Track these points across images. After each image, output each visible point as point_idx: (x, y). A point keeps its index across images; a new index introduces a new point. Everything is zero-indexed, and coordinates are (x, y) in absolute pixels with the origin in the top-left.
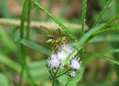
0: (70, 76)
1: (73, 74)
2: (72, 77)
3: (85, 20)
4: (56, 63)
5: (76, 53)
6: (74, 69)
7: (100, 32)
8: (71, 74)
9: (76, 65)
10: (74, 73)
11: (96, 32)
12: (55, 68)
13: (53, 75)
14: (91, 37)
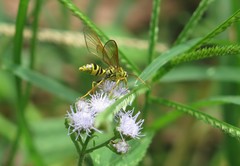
0: (115, 150)
1: (122, 146)
2: (120, 153)
3: (157, 30)
4: (86, 119)
5: (131, 100)
6: (124, 136)
7: (187, 56)
8: (118, 146)
9: (130, 126)
10: (124, 143)
11: (179, 55)
12: (83, 131)
13: (81, 147)
14: (168, 67)
